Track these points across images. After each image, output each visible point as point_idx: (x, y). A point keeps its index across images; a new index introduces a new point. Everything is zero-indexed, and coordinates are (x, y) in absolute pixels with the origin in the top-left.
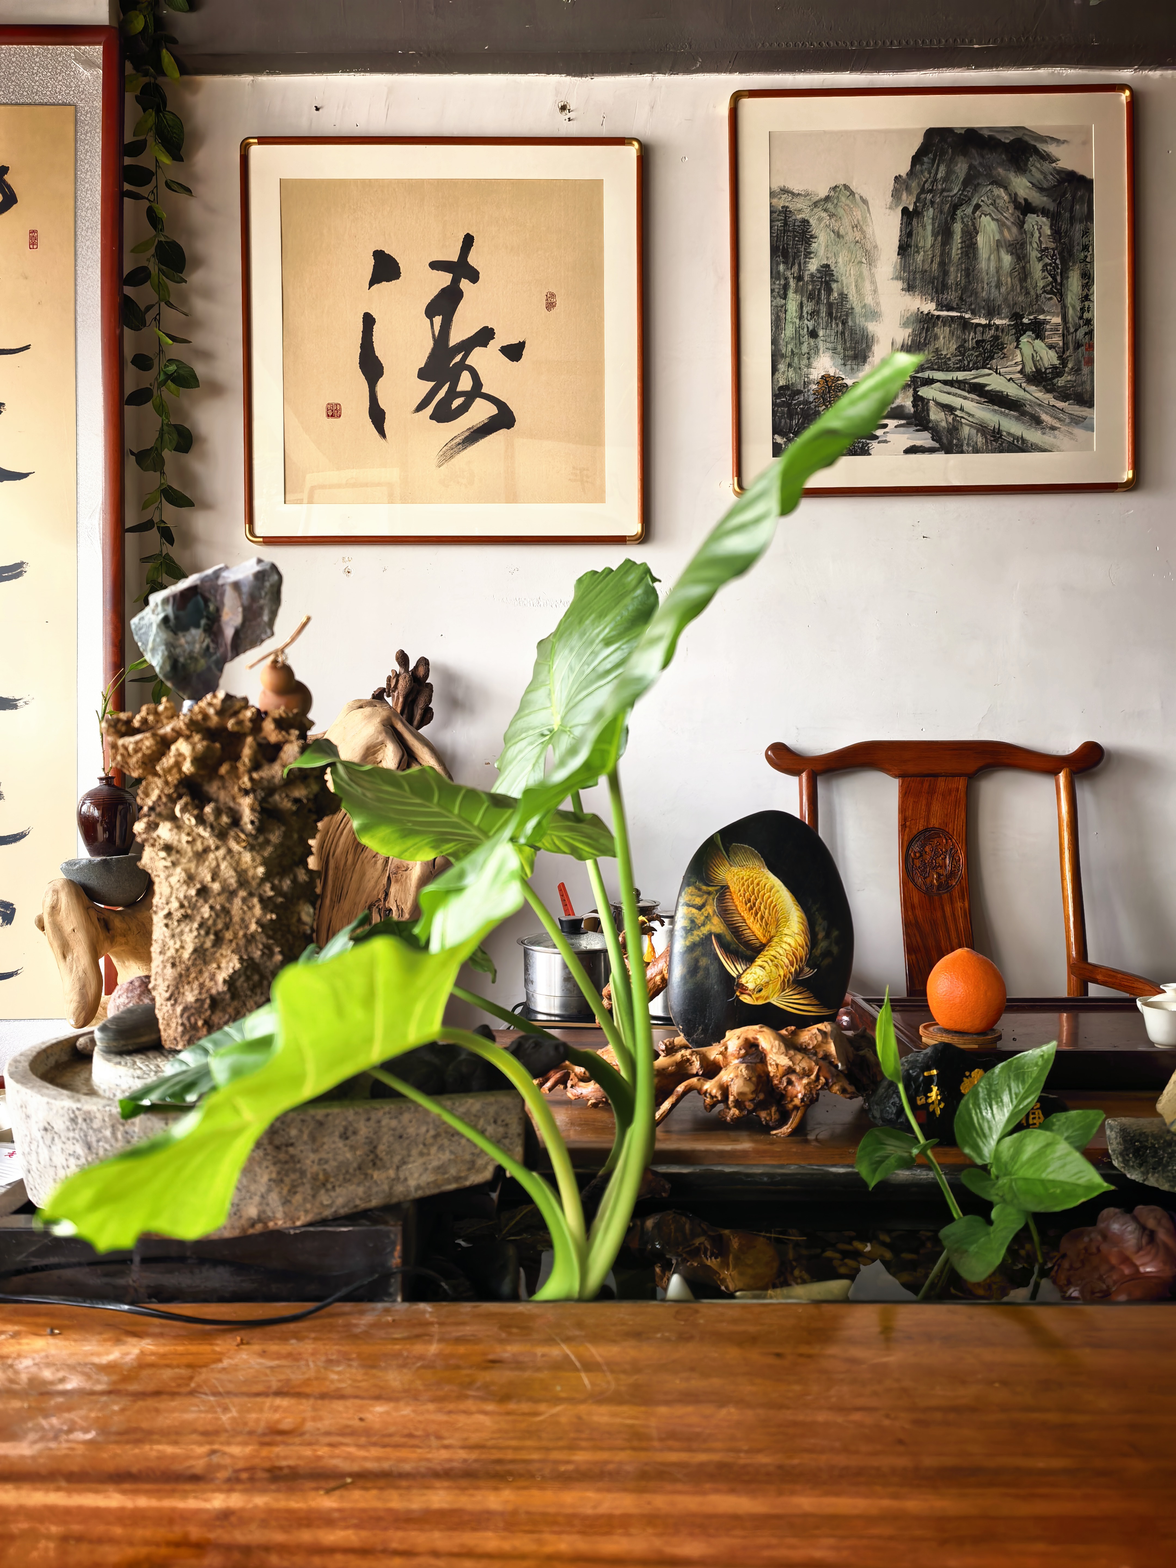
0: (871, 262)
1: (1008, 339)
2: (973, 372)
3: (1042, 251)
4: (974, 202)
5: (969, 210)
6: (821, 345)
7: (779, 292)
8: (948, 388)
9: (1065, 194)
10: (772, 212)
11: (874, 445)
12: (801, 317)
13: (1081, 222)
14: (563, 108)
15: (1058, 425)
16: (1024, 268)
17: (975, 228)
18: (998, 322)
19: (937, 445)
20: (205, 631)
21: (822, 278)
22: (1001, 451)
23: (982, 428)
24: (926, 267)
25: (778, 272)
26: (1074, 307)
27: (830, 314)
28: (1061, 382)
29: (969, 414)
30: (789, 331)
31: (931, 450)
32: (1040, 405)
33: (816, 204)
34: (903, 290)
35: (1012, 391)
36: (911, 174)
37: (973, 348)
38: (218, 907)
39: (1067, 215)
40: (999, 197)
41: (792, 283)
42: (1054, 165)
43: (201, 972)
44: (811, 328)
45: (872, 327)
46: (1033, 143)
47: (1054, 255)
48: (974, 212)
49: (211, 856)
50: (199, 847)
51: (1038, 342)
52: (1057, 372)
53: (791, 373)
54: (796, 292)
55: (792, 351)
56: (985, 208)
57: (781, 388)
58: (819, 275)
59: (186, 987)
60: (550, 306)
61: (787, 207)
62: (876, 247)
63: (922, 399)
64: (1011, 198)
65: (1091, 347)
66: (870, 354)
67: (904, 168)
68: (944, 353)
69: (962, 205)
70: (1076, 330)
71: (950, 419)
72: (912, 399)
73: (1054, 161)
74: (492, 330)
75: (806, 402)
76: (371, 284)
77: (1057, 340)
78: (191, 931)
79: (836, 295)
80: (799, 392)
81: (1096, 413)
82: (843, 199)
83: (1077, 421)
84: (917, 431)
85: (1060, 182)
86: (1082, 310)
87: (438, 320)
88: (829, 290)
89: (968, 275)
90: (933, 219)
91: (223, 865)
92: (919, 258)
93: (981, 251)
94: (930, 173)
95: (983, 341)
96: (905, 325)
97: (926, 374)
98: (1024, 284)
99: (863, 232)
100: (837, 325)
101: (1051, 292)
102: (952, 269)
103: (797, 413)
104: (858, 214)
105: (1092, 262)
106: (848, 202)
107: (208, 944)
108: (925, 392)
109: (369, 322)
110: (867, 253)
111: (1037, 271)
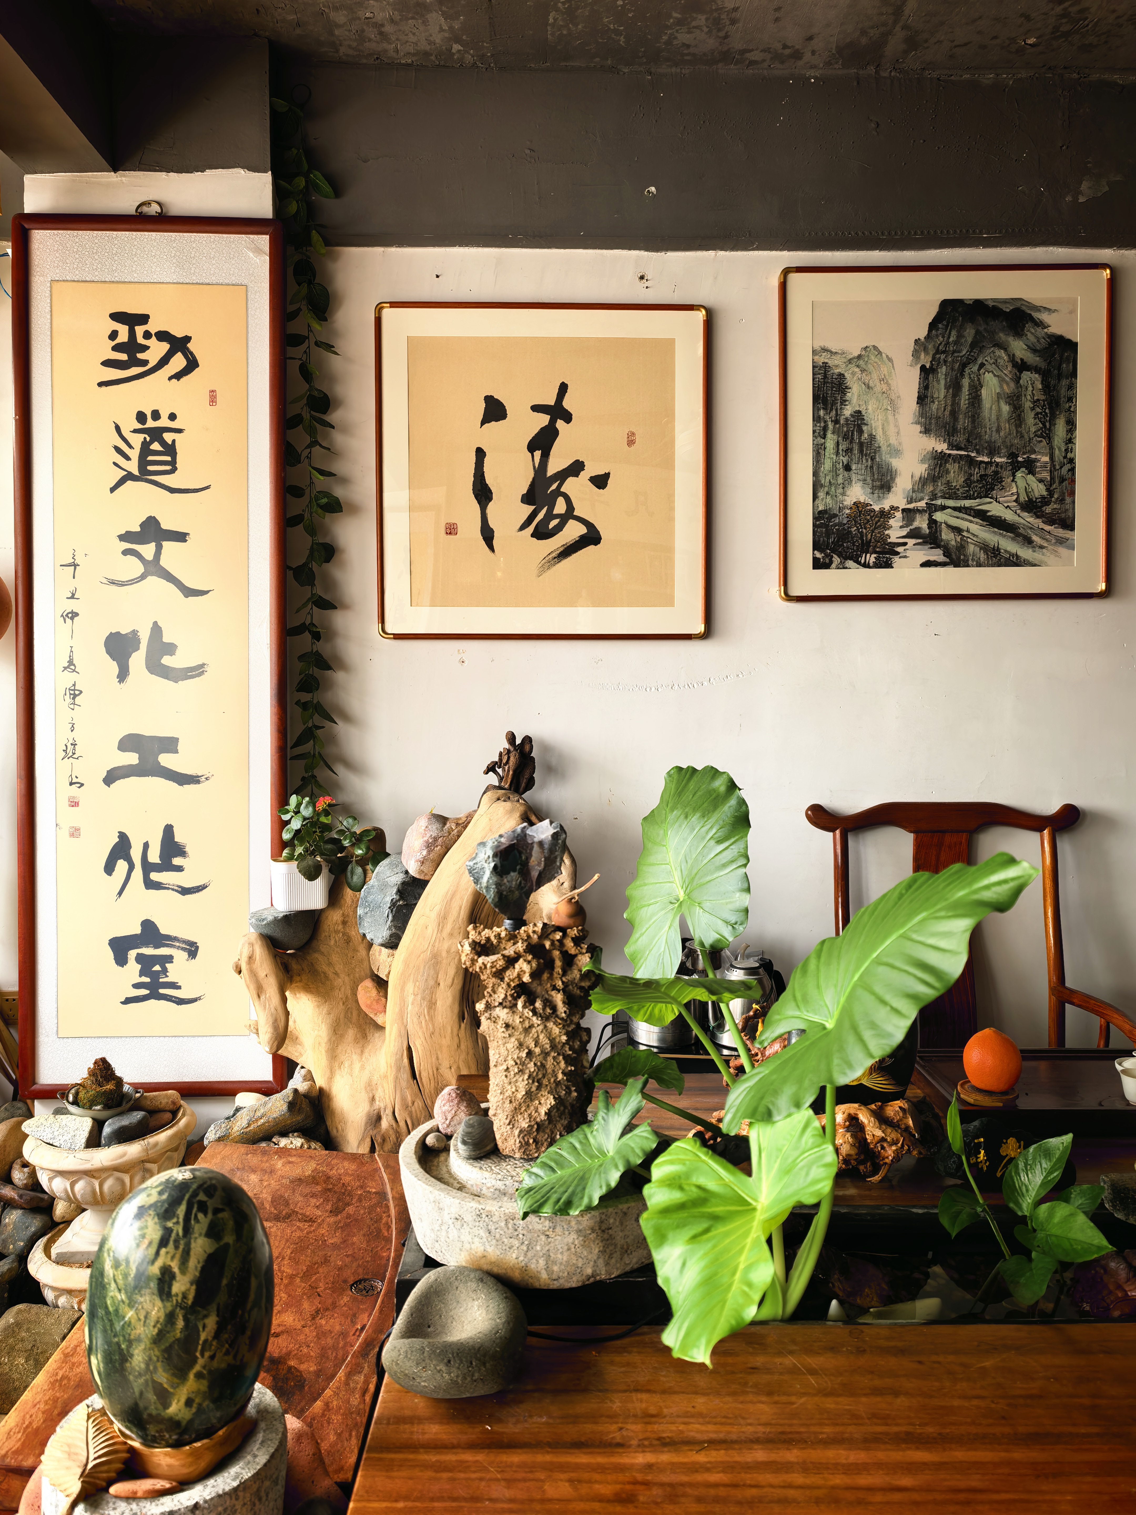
0: (895, 410)
1: (1006, 474)
2: (977, 500)
3: (1035, 402)
4: (979, 362)
5: (975, 368)
6: (854, 477)
7: (820, 433)
8: (957, 514)
9: (1054, 355)
10: (814, 367)
11: (896, 560)
12: (837, 454)
13: (1067, 378)
14: (642, 278)
15: (1045, 545)
16: (1019, 415)
17: (980, 383)
18: (998, 460)
19: (948, 560)
20: (519, 873)
21: (854, 421)
22: (999, 566)
23: (985, 547)
24: (940, 413)
25: (819, 417)
26: (1059, 449)
27: (861, 451)
28: (1048, 509)
29: (974, 535)
30: (827, 465)
31: (943, 564)
32: (1031, 528)
33: (850, 361)
34: (921, 432)
35: (1009, 516)
36: (928, 337)
37: (978, 481)
38: (539, 1064)
39: (1056, 372)
40: (999, 357)
41: (831, 426)
42: (1046, 330)
43: (528, 1106)
44: (845, 463)
45: (895, 463)
46: (1029, 312)
47: (1044, 405)
48: (979, 370)
49: (534, 1030)
50: (527, 1024)
51: (1030, 477)
53: (829, 500)
54: (833, 433)
55: (830, 482)
56: (988, 367)
57: (820, 512)
58: (852, 419)
59: (519, 1116)
60: (631, 442)
61: (827, 363)
62: (899, 397)
63: (935, 522)
64: (1009, 358)
65: (1073, 481)
66: (894, 485)
67: (922, 333)
68: (954, 484)
69: (969, 363)
70: (1061, 468)
71: (959, 540)
72: (927, 522)
73: (1046, 327)
74: (583, 462)
75: (840, 524)
76: (483, 423)
77: (1046, 475)
78: (523, 1080)
79: (866, 435)
80: (835, 516)
81: (1077, 535)
82: (873, 357)
83: (1061, 541)
84: (931, 548)
85: (1051, 345)
86: (1066, 451)
87: (538, 454)
88: (861, 432)
89: (973, 422)
90: (946, 375)
91: (541, 1037)
92: (934, 406)
93: (984, 402)
94: (943, 337)
95: (986, 475)
96: (922, 461)
97: (939, 502)
98: (1019, 429)
99: (889, 385)
100: (867, 460)
101: (1041, 436)
102: (961, 416)
103: (833, 533)
104: (884, 370)
105: (1075, 412)
106: (876, 360)
107: (534, 1089)
108: (939, 516)
109: (480, 454)
110: (892, 401)
111: (1030, 418)
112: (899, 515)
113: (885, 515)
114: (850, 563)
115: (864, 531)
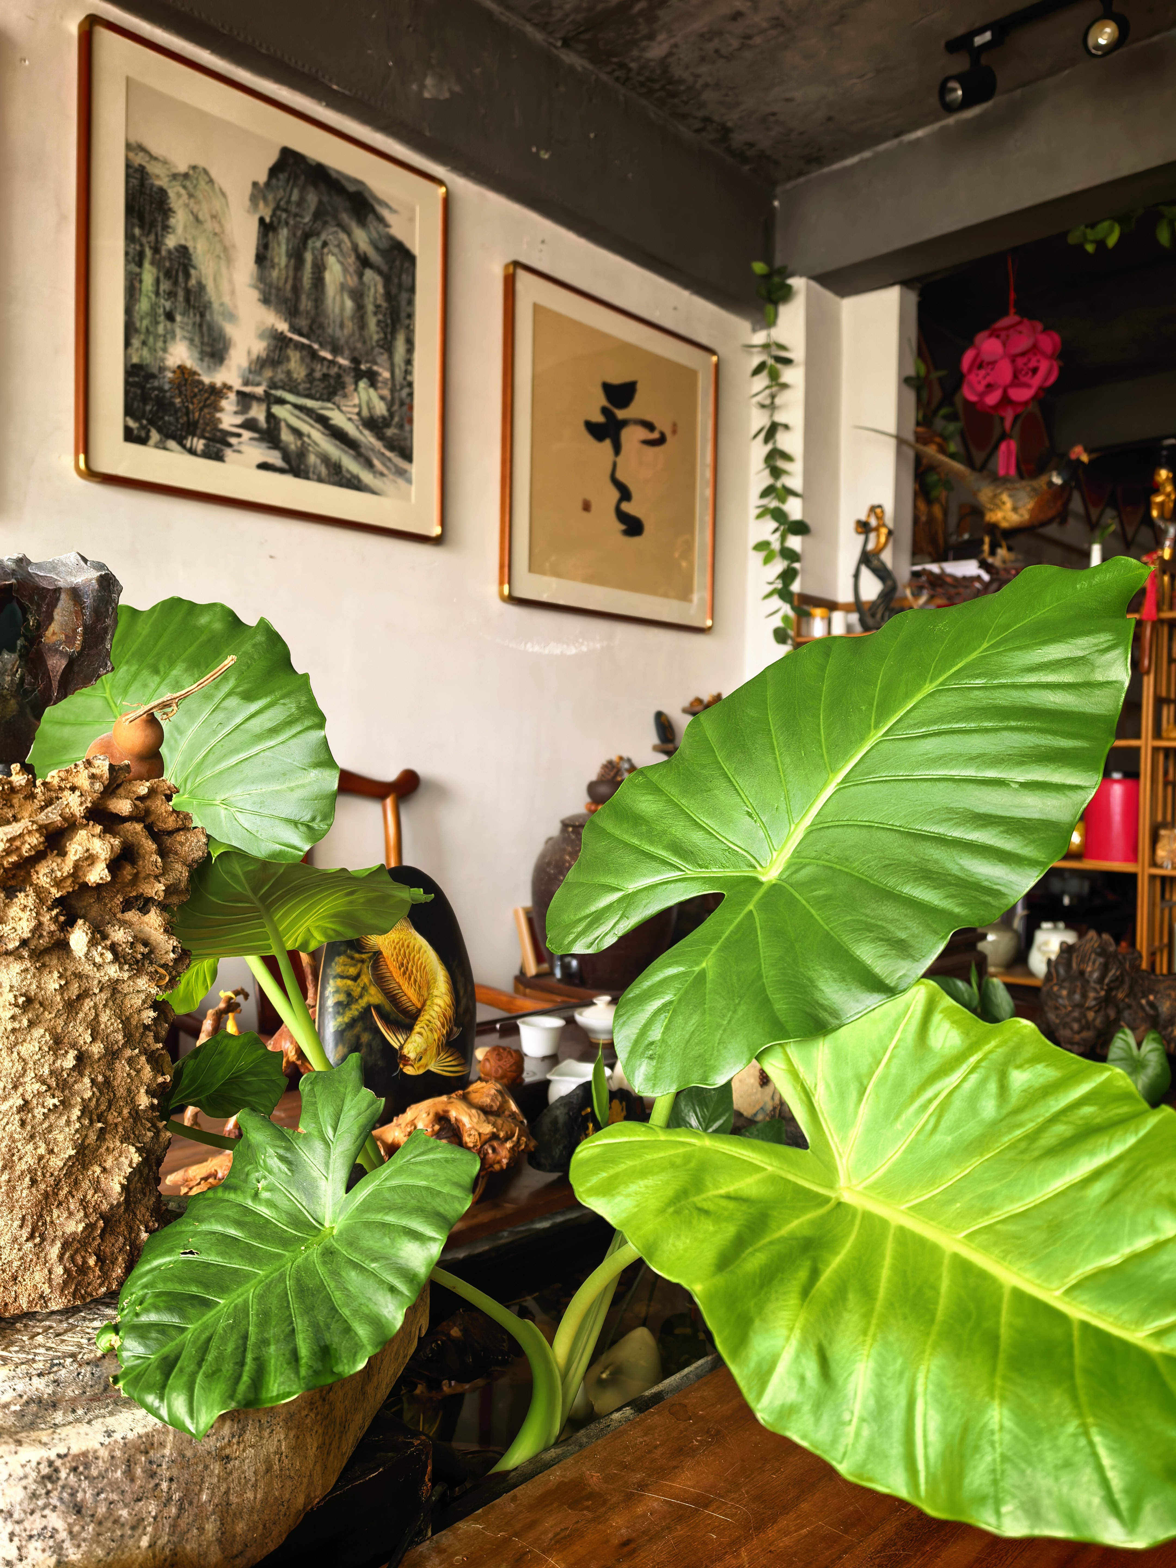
0: (229, 261)
1: (349, 380)
2: (319, 403)
3: (377, 307)
4: (323, 237)
5: (319, 244)
6: (179, 332)
7: (135, 259)
8: (297, 412)
9: (394, 260)
10: (127, 166)
12: (157, 294)
13: (407, 292)
15: (386, 472)
16: (362, 317)
17: (323, 264)
18: (341, 361)
19: (287, 467)
21: (180, 258)
22: (341, 486)
23: (326, 459)
24: (281, 284)
25: (134, 236)
26: (399, 367)
27: (187, 300)
28: (389, 433)
29: (316, 443)
30: (144, 305)
31: (281, 471)
32: (373, 450)
33: (174, 177)
34: (259, 300)
35: (352, 431)
36: (268, 184)
37: (320, 379)
39: (396, 280)
40: (343, 241)
41: (148, 253)
42: (387, 230)
44: (167, 309)
45: (230, 330)
46: (370, 200)
47: (386, 314)
48: (322, 248)
51: (372, 390)
52: (386, 422)
53: (145, 352)
54: (152, 264)
55: (147, 329)
56: (331, 247)
57: (134, 366)
58: (176, 254)
61: (144, 167)
62: (233, 246)
63: (274, 416)
64: (352, 246)
65: (411, 408)
66: (227, 357)
67: (261, 177)
68: (295, 376)
69: (312, 236)
70: (401, 389)
71: (299, 444)
72: (265, 414)
73: (388, 227)
75: (160, 389)
77: (387, 393)
79: (194, 282)
80: (153, 376)
81: (415, 469)
82: (202, 183)
83: (402, 473)
84: (269, 448)
85: (392, 248)
86: (406, 371)
88: (187, 276)
89: (316, 307)
90: (287, 240)
92: (275, 274)
93: (327, 288)
94: (285, 191)
95: (328, 375)
96: (261, 336)
97: (279, 393)
98: (362, 333)
99: (222, 226)
100: (195, 315)
101: (382, 347)
102: (303, 296)
103: (151, 399)
104: (217, 204)
105: (413, 332)
106: (207, 188)
108: (277, 410)
110: (225, 249)
111: (372, 322)
112: (232, 396)
113: (216, 393)
114: (172, 444)
115: (191, 406)
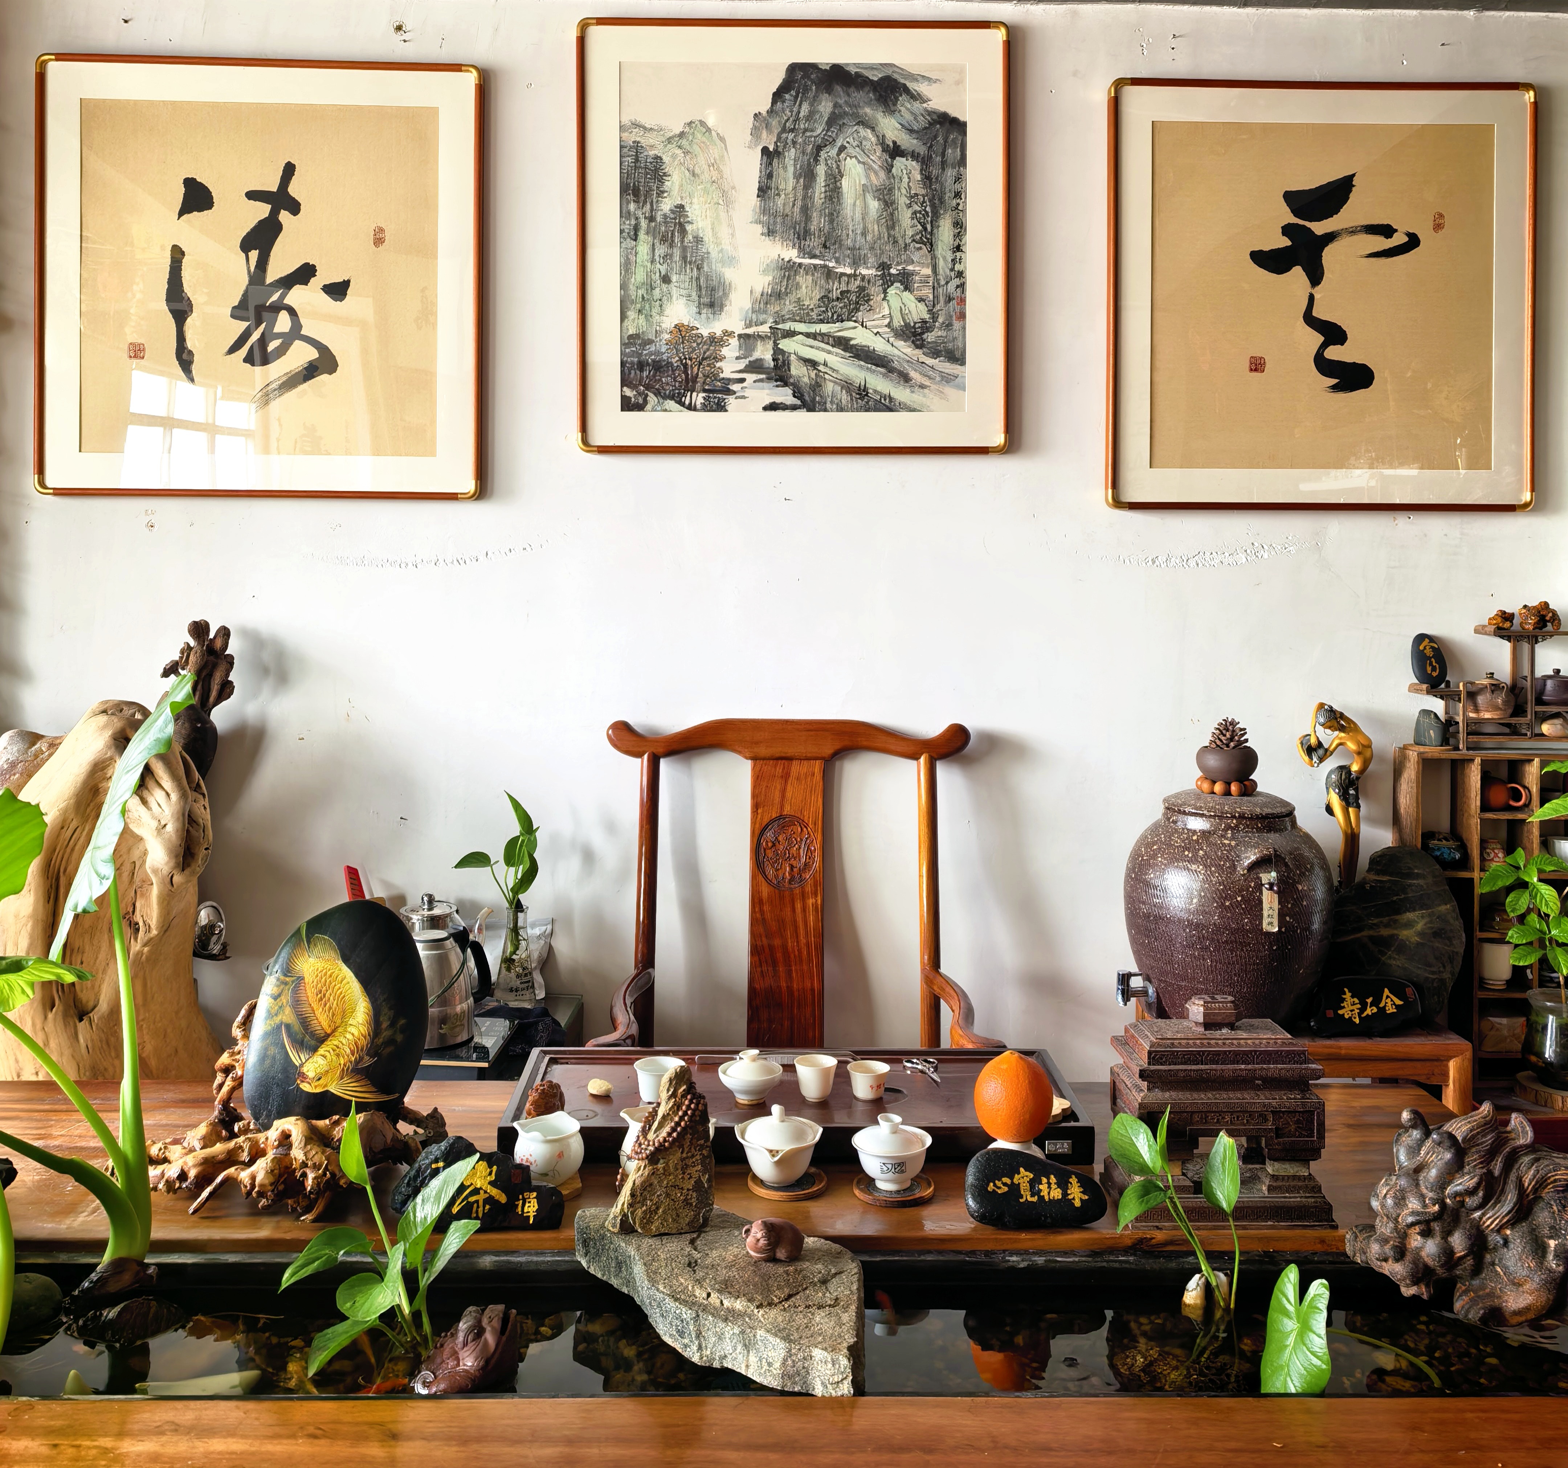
0: (728, 205)
1: (875, 290)
2: (837, 324)
3: (912, 197)
4: (839, 144)
5: (834, 152)
6: (675, 292)
7: (629, 233)
8: (811, 341)
9: (936, 137)
10: (621, 147)
11: (731, 401)
12: (653, 261)
13: (954, 167)
14: (399, 28)
15: (927, 382)
16: (892, 214)
17: (840, 172)
18: (864, 272)
19: (799, 402)
21: (675, 219)
22: (867, 410)
23: (847, 385)
24: (787, 211)
25: (629, 212)
26: (944, 258)
27: (684, 258)
28: (930, 337)
29: (834, 370)
30: (639, 276)
31: (794, 408)
32: (908, 361)
33: (669, 140)
34: (762, 234)
35: (879, 346)
36: (771, 112)
37: (838, 299)
39: (939, 159)
40: (865, 138)
41: (644, 224)
42: (925, 105)
44: (663, 273)
45: (729, 274)
46: (902, 81)
47: (924, 202)
48: (838, 155)
51: (907, 293)
52: (925, 326)
53: (642, 320)
54: (647, 233)
55: (643, 298)
56: (850, 150)
57: (630, 337)
58: (672, 216)
60: (379, 241)
61: (638, 142)
62: (733, 188)
63: (783, 352)
64: (879, 140)
65: (963, 301)
66: (727, 303)
67: (764, 105)
68: (807, 303)
69: (826, 146)
70: (947, 283)
71: (813, 375)
72: (772, 352)
73: (925, 102)
74: (314, 266)
75: (658, 353)
76: (181, 214)
77: (927, 293)
79: (690, 237)
80: (650, 342)
81: (968, 372)
82: (699, 136)
83: (948, 379)
84: (777, 386)
85: (931, 124)
86: (954, 261)
87: (254, 255)
88: (683, 232)
89: (831, 221)
90: (795, 160)
92: (780, 201)
93: (845, 196)
94: (791, 111)
95: (848, 291)
96: (765, 272)
97: (787, 326)
98: (892, 233)
99: (720, 171)
100: (692, 269)
101: (920, 241)
102: (815, 214)
103: (648, 364)
104: (714, 152)
105: (964, 211)
106: (704, 139)
108: (785, 344)
109: (177, 255)
110: (724, 193)
111: (906, 218)
112: (734, 342)
113: (715, 341)
114: (671, 404)
115: (689, 362)
